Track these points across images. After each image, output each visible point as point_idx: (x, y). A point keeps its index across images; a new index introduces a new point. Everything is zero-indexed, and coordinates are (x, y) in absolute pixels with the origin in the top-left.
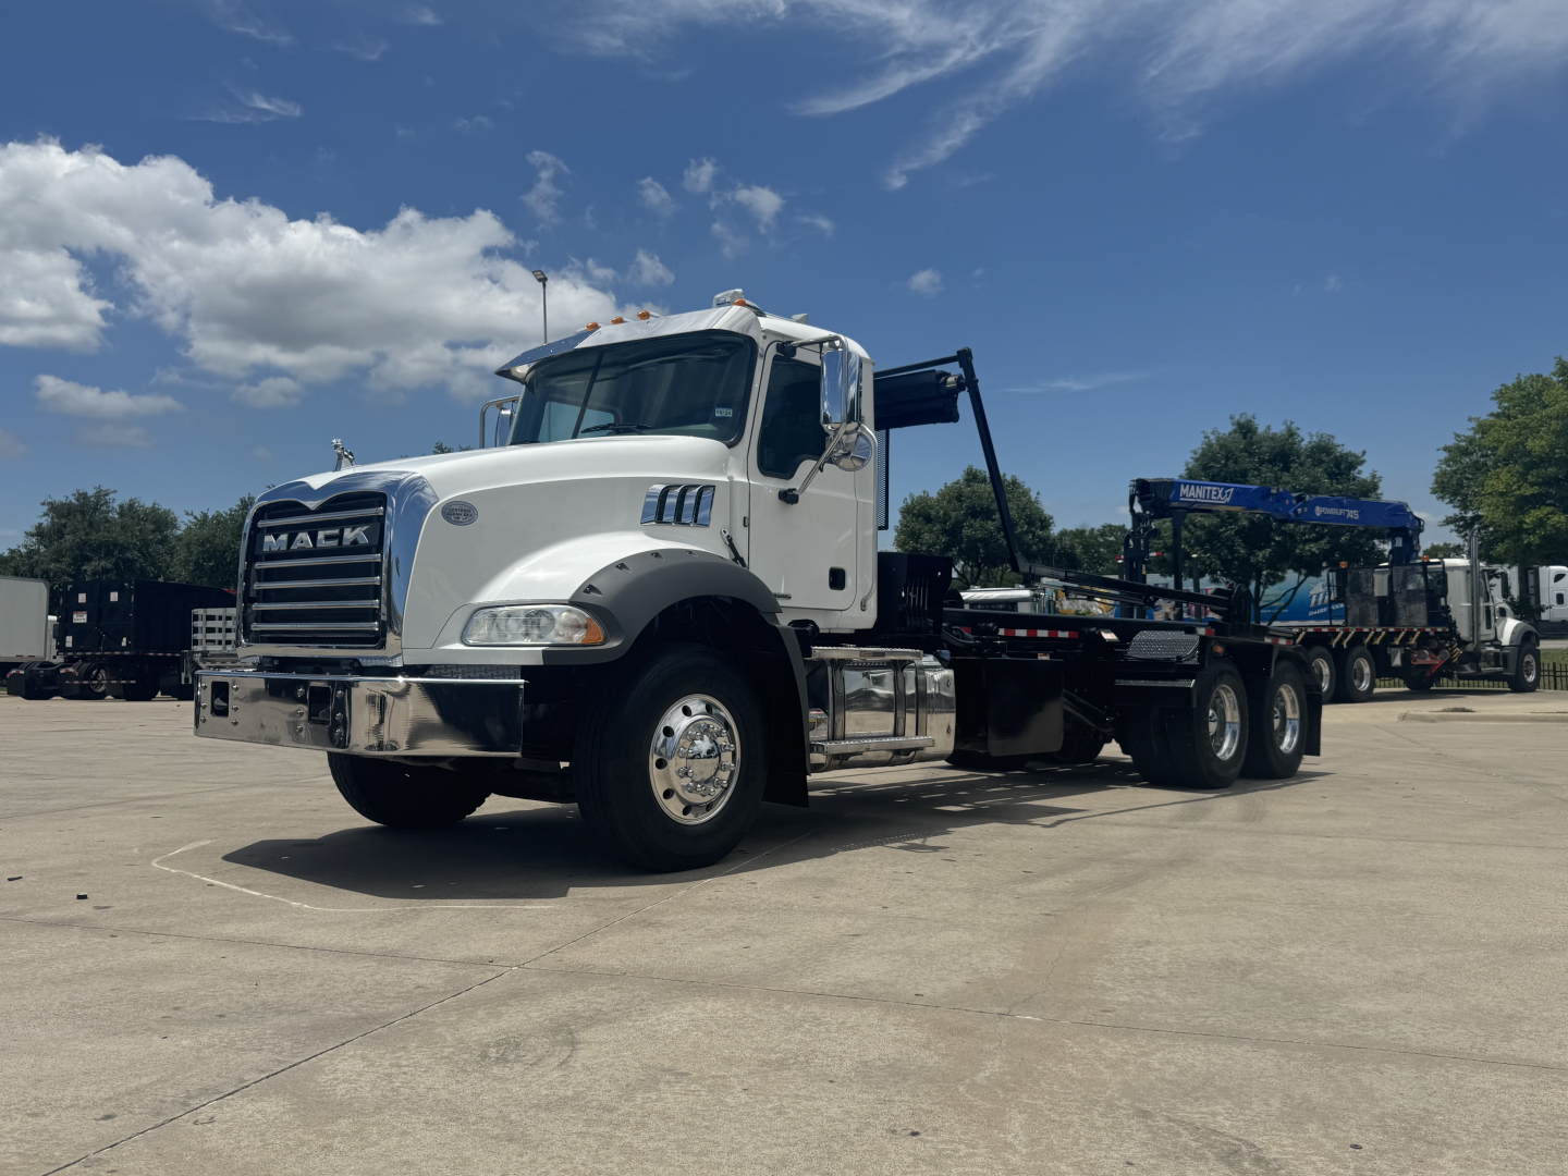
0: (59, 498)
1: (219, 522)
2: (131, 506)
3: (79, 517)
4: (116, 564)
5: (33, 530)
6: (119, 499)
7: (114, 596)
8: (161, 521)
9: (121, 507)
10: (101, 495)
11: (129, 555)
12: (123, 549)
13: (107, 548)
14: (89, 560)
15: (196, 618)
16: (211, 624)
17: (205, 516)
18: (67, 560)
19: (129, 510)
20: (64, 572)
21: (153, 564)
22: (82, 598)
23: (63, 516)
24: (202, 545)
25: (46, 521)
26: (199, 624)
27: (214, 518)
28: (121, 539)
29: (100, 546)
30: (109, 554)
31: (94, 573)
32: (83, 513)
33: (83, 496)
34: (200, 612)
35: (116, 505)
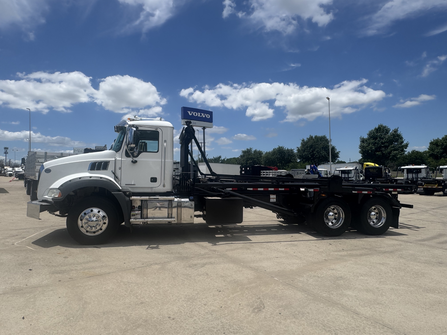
0: (244, 150)
1: (269, 153)
2: (256, 151)
3: (247, 153)
4: (253, 162)
5: (240, 156)
6: (253, 150)
7: (248, 169)
8: (260, 153)
9: (254, 151)
10: (251, 149)
11: (255, 160)
12: (254, 159)
13: (251, 159)
14: (249, 161)
15: (261, 172)
16: (264, 174)
17: (267, 152)
18: (245, 161)
19: (255, 151)
20: (244, 163)
21: (259, 161)
22: (243, 169)
23: (245, 153)
24: (266, 158)
25: (242, 154)
26: (262, 173)
27: (269, 152)
28: (253, 157)
29: (251, 158)
30: (252, 160)
31: (249, 163)
32: (248, 152)
33: (248, 149)
34: (262, 171)
35: (253, 151)
